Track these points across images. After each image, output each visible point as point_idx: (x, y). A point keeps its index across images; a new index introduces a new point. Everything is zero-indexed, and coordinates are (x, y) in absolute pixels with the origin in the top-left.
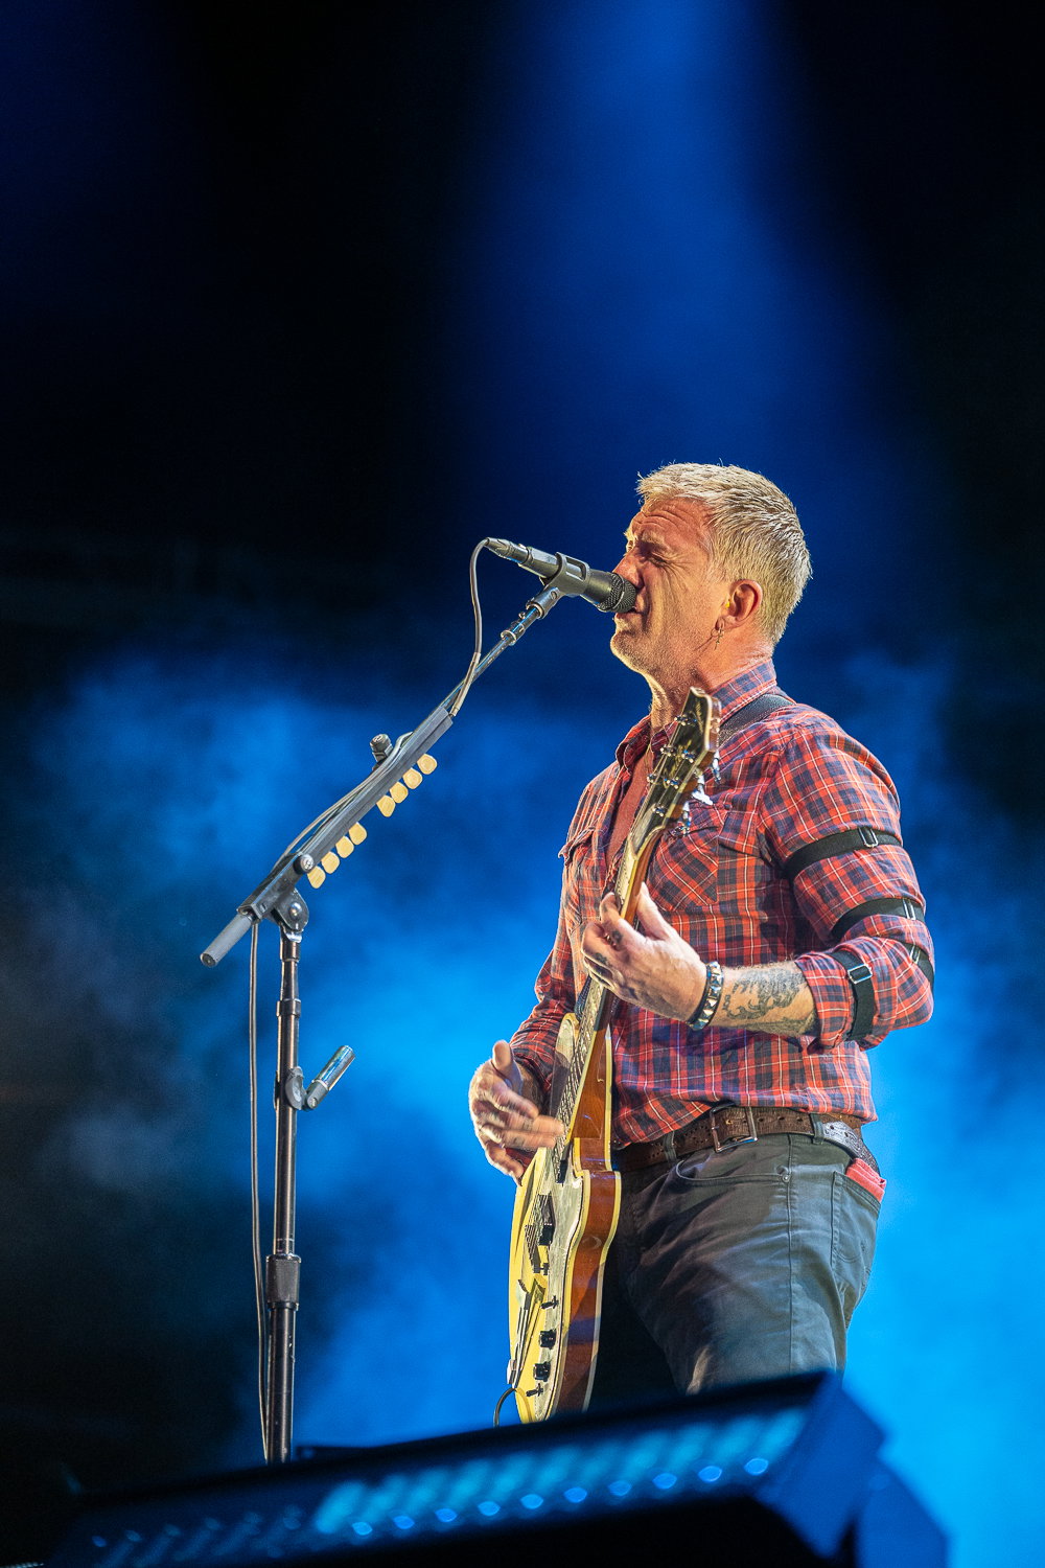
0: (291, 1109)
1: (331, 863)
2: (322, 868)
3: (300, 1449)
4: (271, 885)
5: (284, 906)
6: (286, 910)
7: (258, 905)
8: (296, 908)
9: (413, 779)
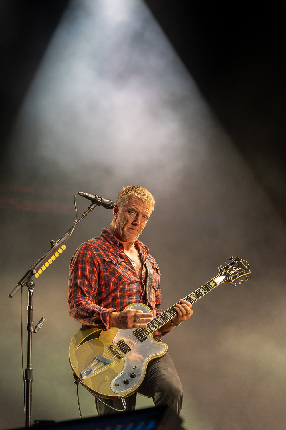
0: (31, 333)
1: (40, 272)
2: (38, 273)
3: (35, 421)
4: (26, 278)
5: (29, 283)
6: (29, 284)
7: (23, 283)
8: (32, 283)
9: (60, 251)
